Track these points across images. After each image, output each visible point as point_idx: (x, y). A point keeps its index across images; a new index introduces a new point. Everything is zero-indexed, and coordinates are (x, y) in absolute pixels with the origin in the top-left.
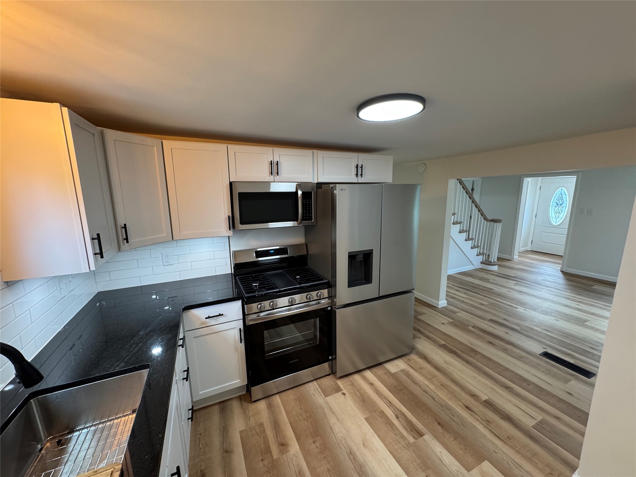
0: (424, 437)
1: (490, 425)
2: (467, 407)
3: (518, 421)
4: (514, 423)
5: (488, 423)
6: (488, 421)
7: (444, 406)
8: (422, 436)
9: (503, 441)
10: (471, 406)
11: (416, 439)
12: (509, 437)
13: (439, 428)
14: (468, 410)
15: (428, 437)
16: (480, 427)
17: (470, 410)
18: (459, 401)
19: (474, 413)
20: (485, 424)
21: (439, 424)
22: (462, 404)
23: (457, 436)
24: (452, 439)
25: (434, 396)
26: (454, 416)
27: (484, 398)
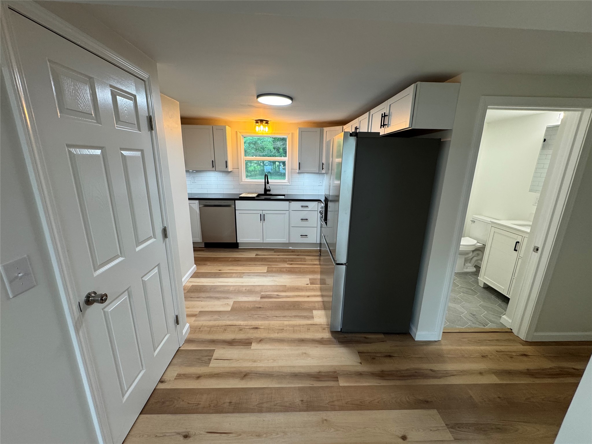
0: (260, 298)
1: (238, 329)
2: (257, 328)
3: (224, 346)
4: (225, 343)
5: (240, 329)
6: (240, 330)
7: (267, 318)
8: (261, 297)
9: (228, 326)
10: (256, 331)
11: (261, 295)
12: (225, 330)
13: (259, 306)
14: (255, 327)
15: (258, 299)
16: (242, 323)
17: (254, 328)
18: (264, 328)
19: (251, 328)
20: (241, 327)
21: (260, 308)
22: (261, 328)
23: (249, 310)
24: (249, 307)
25: (278, 319)
26: (258, 316)
27: (254, 346)
